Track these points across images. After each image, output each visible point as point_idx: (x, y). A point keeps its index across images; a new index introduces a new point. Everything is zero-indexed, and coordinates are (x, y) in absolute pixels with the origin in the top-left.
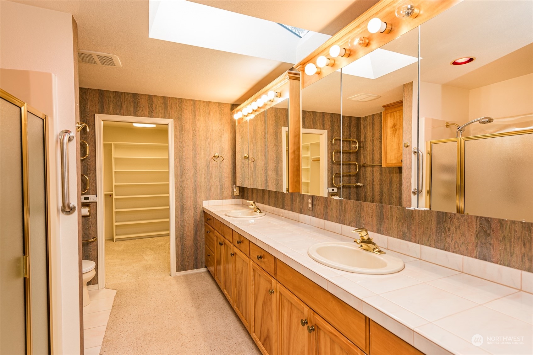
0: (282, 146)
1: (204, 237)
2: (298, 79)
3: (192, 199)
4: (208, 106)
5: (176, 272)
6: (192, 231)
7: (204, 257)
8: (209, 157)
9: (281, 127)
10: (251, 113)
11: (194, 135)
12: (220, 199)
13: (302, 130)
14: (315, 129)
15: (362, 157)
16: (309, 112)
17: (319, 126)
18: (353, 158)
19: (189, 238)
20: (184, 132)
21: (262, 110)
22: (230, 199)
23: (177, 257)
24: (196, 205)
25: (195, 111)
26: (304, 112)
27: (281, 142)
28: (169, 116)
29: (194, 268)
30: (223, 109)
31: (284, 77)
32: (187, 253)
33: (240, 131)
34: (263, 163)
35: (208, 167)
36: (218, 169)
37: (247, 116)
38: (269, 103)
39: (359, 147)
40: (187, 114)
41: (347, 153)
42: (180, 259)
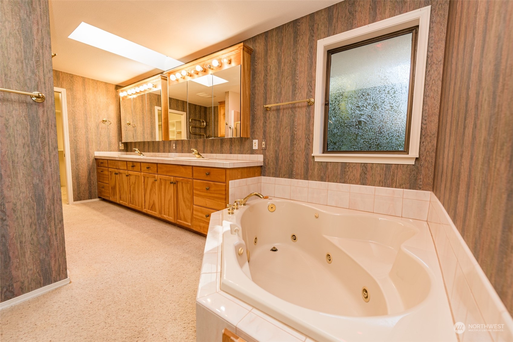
0: (155, 119)
1: (96, 177)
2: (166, 80)
3: (85, 149)
4: (96, 83)
5: (74, 201)
6: (86, 173)
7: (97, 191)
8: (98, 121)
9: (154, 106)
10: (134, 94)
11: (85, 103)
12: (108, 151)
13: (170, 110)
14: (178, 110)
15: (208, 131)
16: (174, 99)
17: (180, 109)
18: (202, 131)
19: (84, 177)
20: (75, 100)
21: (142, 93)
22: (117, 151)
23: (74, 191)
24: (89, 154)
25: (85, 85)
26: (170, 99)
27: (154, 116)
28: (61, 86)
29: (89, 199)
30: (109, 87)
31: (158, 77)
32: (83, 188)
33: (123, 105)
34: (142, 129)
35: (97, 128)
36: (106, 130)
37: (130, 95)
38: (148, 90)
39: (206, 125)
40: (78, 87)
41: (199, 128)
42: (76, 193)
